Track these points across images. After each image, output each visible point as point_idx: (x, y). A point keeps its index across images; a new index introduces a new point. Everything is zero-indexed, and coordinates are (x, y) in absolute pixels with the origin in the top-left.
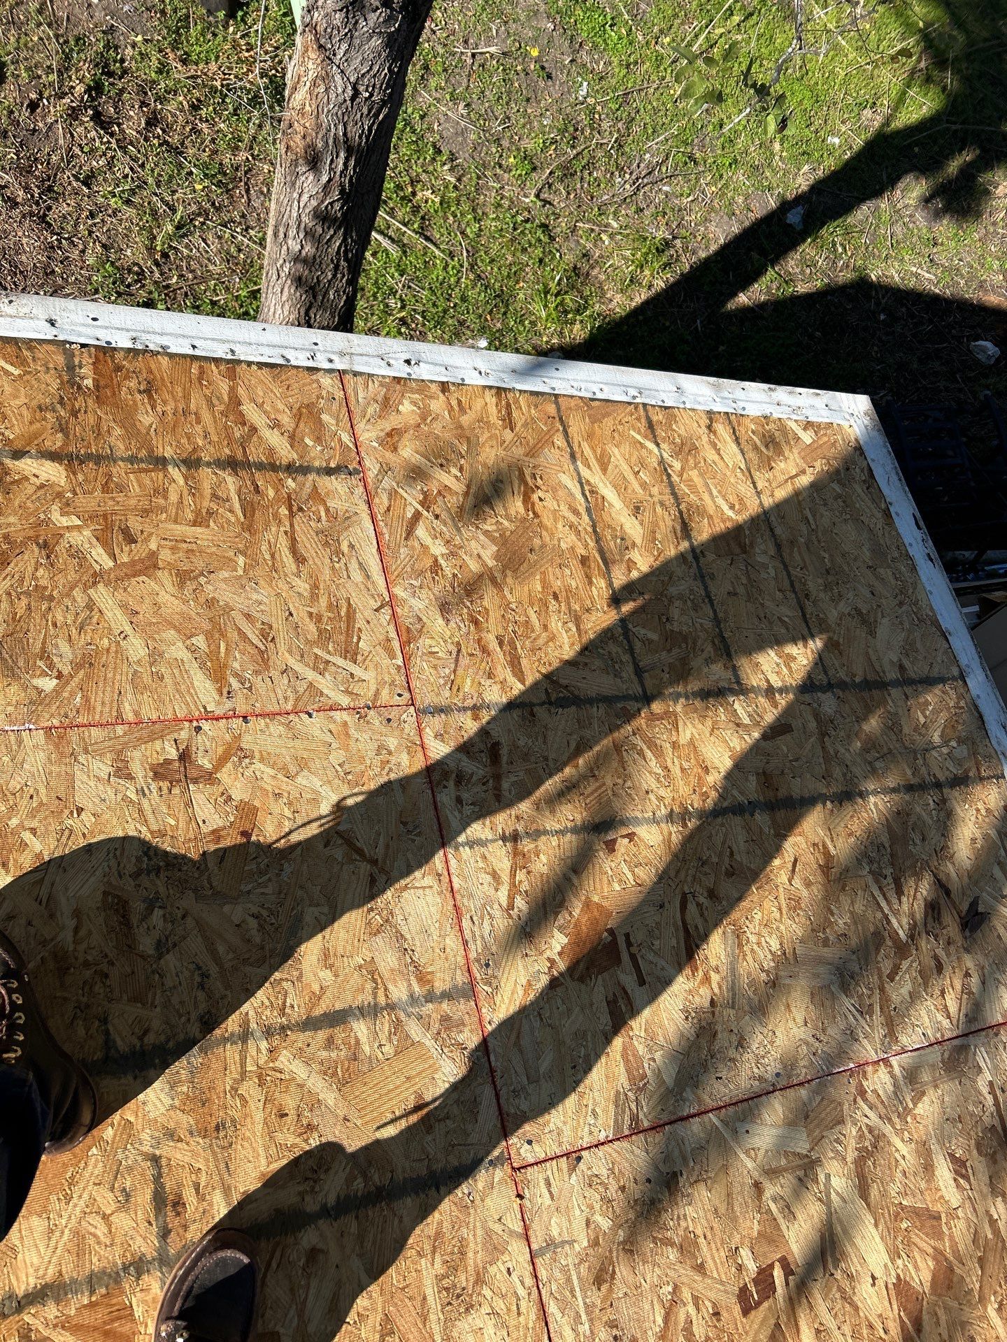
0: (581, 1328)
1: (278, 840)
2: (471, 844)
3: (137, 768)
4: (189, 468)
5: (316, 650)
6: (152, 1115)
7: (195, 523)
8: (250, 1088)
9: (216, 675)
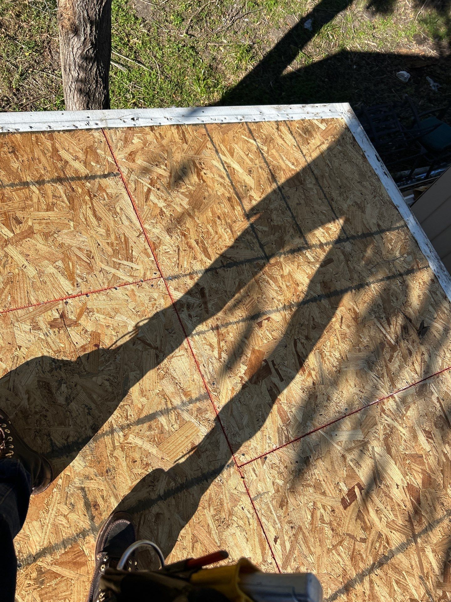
0: (276, 526)
1: (112, 346)
2: (198, 334)
3: (42, 325)
4: (40, 185)
5: (113, 259)
6: (78, 471)
7: (47, 210)
8: (118, 453)
9: (70, 278)
